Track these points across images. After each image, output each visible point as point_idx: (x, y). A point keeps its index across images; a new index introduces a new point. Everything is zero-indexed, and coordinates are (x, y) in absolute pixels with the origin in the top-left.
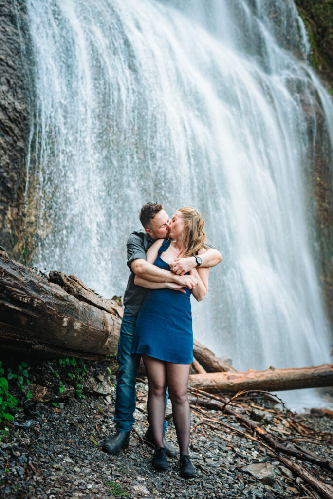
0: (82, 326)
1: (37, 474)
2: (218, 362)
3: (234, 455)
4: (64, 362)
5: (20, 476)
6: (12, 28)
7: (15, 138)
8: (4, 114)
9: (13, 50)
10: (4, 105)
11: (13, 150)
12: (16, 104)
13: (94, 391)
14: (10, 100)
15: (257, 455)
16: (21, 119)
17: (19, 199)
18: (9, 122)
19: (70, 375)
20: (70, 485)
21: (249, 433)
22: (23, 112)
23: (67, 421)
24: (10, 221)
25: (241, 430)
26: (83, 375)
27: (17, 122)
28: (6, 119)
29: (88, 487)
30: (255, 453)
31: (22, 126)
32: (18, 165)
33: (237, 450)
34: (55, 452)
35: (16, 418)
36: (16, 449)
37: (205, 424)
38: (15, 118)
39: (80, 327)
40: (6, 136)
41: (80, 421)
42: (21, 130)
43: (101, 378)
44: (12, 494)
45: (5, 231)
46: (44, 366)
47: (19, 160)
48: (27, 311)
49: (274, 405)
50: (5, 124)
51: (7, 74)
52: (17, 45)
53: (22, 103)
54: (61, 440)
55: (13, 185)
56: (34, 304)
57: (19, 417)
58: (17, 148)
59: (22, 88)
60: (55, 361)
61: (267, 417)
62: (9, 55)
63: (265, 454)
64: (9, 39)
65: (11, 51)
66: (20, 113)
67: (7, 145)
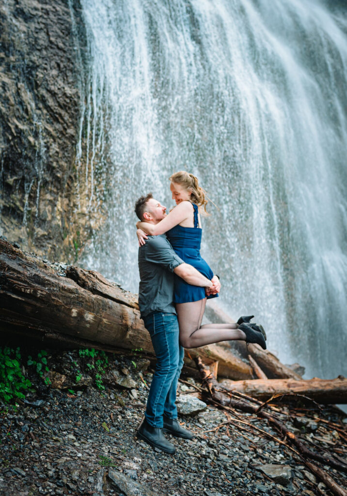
0: (95, 317)
1: (35, 440)
2: (281, 369)
3: (255, 455)
4: (84, 353)
5: (20, 440)
6: (63, 8)
7: (65, 125)
8: (54, 100)
9: (63, 31)
10: (53, 91)
11: (63, 138)
12: (66, 88)
13: (116, 383)
14: (60, 85)
15: (282, 458)
16: (72, 105)
17: (69, 189)
18: (59, 109)
19: (89, 365)
20: (62, 452)
21: (280, 437)
22: (73, 97)
23: (80, 406)
24: (60, 213)
25: (271, 434)
26: (105, 367)
27: (67, 108)
28: (56, 106)
29: (78, 456)
30: (279, 456)
31: (73, 112)
32: (69, 154)
33: (260, 451)
34: (60, 429)
35: (27, 397)
36: (20, 420)
37: (232, 424)
38: (65, 103)
39: (91, 318)
40: (55, 124)
41: (96, 409)
42: (72, 117)
43: (126, 371)
44: (9, 451)
45: (54, 223)
46: (65, 356)
47: (69, 148)
48: (29, 301)
49: (342, 419)
50: (55, 111)
51: (56, 58)
52: (68, 26)
53: (73, 87)
54: (70, 421)
55: (63, 174)
56: (37, 295)
57: (30, 397)
58: (67, 135)
59: (72, 70)
60: (75, 351)
61: (311, 425)
62: (59, 36)
63: (291, 458)
64: (59, 19)
65: (62, 32)
66: (70, 98)
67: (57, 133)
